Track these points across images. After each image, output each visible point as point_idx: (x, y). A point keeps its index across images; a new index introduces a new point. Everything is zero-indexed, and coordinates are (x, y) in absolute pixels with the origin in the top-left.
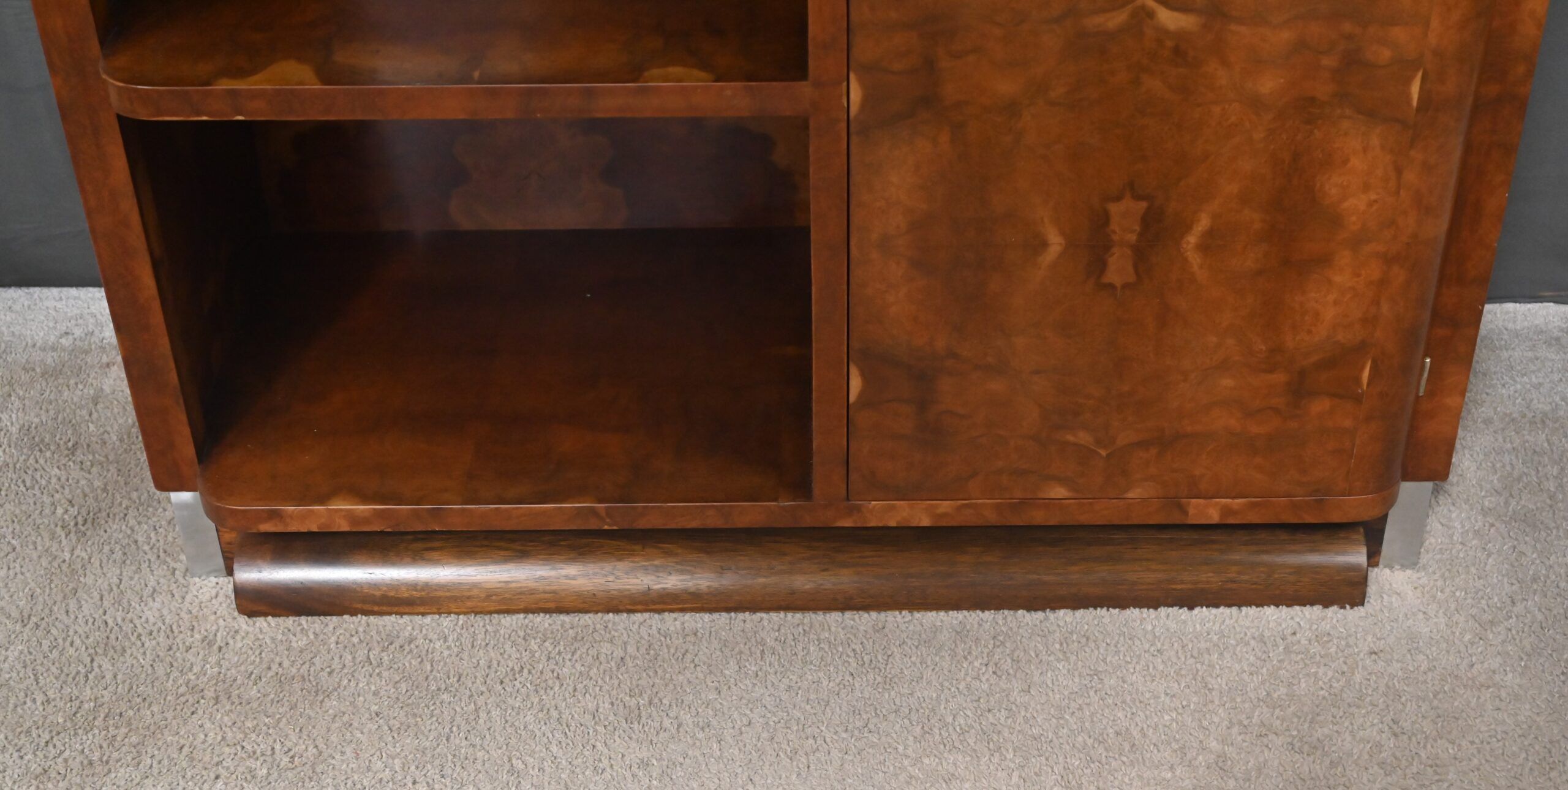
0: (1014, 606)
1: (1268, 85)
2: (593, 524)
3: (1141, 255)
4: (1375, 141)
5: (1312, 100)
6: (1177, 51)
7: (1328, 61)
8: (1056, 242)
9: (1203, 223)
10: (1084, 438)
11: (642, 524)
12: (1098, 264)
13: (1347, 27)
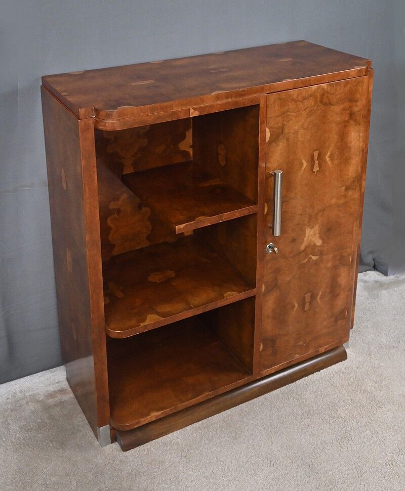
0: (288, 384)
1: (329, 265)
2: (209, 397)
3: (310, 303)
4: (345, 270)
5: (336, 266)
6: (315, 263)
7: (338, 258)
8: (296, 305)
9: (320, 293)
10: (301, 343)
11: (220, 393)
12: (304, 307)
13: (341, 251)
